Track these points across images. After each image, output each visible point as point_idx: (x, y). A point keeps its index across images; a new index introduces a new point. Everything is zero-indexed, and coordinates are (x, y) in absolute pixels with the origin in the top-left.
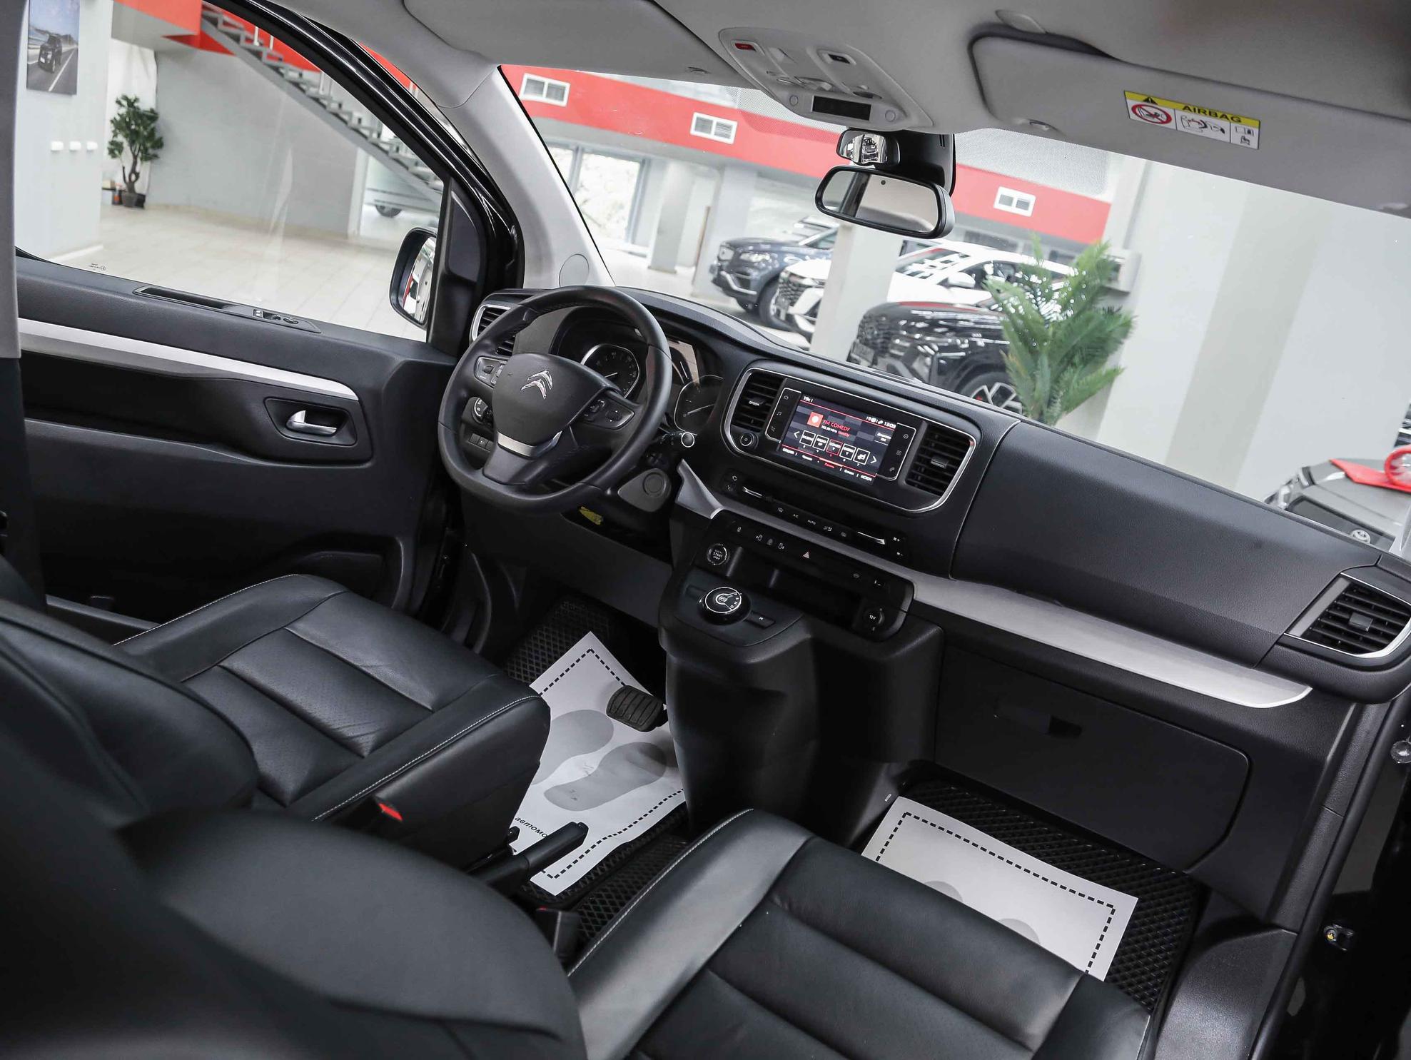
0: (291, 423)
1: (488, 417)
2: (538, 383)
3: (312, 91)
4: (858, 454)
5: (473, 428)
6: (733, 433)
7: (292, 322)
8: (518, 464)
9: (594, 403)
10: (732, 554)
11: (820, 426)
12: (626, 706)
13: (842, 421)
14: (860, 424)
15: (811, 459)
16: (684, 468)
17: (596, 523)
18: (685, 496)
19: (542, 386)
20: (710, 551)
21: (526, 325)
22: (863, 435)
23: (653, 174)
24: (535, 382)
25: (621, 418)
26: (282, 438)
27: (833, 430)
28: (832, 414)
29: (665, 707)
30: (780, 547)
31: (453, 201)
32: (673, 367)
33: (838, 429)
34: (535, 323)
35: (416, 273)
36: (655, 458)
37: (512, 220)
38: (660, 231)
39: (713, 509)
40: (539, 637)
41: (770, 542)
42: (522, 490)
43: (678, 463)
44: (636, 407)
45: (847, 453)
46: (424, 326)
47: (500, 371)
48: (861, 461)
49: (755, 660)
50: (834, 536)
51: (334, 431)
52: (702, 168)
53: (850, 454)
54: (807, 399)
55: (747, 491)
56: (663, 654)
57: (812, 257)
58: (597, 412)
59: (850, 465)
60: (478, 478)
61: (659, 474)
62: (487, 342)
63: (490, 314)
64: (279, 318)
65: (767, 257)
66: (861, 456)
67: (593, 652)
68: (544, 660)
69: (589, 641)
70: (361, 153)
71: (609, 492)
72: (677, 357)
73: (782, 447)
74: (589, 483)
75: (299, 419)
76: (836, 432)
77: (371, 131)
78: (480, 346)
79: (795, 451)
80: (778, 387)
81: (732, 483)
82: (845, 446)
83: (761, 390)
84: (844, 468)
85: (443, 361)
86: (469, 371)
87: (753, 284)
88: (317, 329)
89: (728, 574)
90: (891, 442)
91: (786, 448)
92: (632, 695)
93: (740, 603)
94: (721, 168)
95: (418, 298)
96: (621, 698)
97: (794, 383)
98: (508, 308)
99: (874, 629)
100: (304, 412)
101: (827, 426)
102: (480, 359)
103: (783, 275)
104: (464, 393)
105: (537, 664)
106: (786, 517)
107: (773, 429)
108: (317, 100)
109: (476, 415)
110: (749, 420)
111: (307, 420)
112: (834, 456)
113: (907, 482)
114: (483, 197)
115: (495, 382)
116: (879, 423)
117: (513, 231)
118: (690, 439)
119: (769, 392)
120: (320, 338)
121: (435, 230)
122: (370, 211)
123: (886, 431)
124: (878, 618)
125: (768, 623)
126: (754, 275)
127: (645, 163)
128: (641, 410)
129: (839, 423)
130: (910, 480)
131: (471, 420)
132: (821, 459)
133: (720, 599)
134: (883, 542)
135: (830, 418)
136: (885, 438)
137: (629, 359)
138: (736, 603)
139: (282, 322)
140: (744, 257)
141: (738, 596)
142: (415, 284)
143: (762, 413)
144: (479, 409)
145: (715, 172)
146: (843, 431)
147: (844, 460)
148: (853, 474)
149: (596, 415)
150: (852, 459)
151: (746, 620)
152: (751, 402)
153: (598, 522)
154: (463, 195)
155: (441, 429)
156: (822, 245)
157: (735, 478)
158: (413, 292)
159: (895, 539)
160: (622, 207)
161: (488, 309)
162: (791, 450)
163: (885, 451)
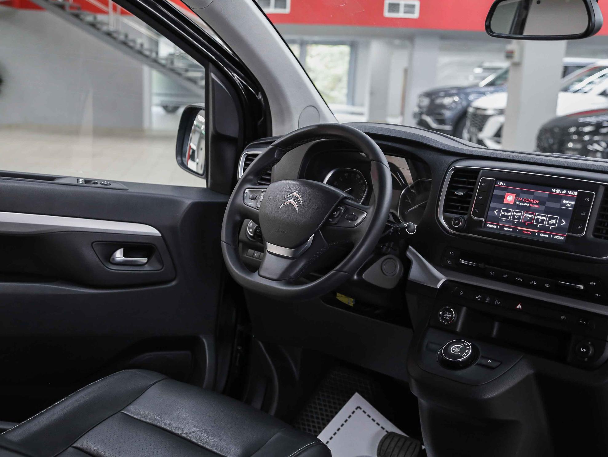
0: (114, 259)
1: (258, 234)
2: (292, 201)
3: (105, 28)
4: (549, 220)
5: (248, 245)
6: (445, 219)
7: (106, 185)
8: (285, 264)
9: (336, 210)
10: (458, 312)
11: (515, 202)
12: (392, 449)
13: (532, 196)
14: (547, 196)
15: (511, 230)
16: (412, 252)
17: (350, 305)
18: (415, 273)
19: (294, 203)
20: (441, 313)
21: (278, 160)
22: (549, 204)
23: (361, 53)
24: (289, 201)
25: (357, 218)
26: (109, 271)
27: (525, 204)
28: (523, 192)
29: (423, 447)
30: (497, 302)
31: (213, 80)
32: (392, 175)
33: (529, 203)
34: (285, 159)
35: (193, 143)
36: (388, 247)
37: (258, 87)
38: (372, 94)
39: (439, 280)
40: (317, 402)
41: (488, 300)
42: (289, 283)
43: (406, 248)
44: (367, 209)
45: (540, 220)
46: (203, 176)
47: (262, 197)
48: (552, 225)
49: (489, 396)
50: (540, 288)
51: (146, 261)
52: (397, 42)
53: (543, 221)
54: (501, 183)
55: (463, 262)
56: (415, 399)
57: (492, 93)
58: (338, 216)
59: (544, 229)
60: (256, 278)
61: (392, 259)
62: (251, 177)
63: (249, 158)
64: (97, 183)
65: (456, 99)
66: (552, 221)
67: (361, 408)
68: (323, 419)
69: (356, 400)
70: (146, 69)
71: (355, 277)
72: (394, 168)
73: (486, 224)
74: (339, 270)
75: (119, 255)
76: (528, 205)
77: (151, 51)
78: (245, 180)
79: (497, 226)
80: (476, 178)
81: (451, 258)
82: (538, 215)
83: (464, 183)
84: (539, 233)
85: (220, 199)
86: (239, 200)
87: (447, 122)
88: (125, 187)
89: (458, 329)
90: (575, 206)
91: (490, 224)
92: (396, 439)
93: (471, 351)
94: (411, 38)
95: (197, 160)
96: (387, 442)
97: (488, 172)
98: (261, 152)
99: (586, 359)
100: (122, 250)
101: (520, 201)
102: (247, 190)
103: (471, 110)
104: (238, 218)
105: (318, 423)
106: (497, 278)
107: (477, 211)
108: (109, 34)
109: (249, 235)
110: (457, 207)
111: (125, 255)
112: (530, 224)
113: (594, 236)
114: (234, 74)
115: (259, 206)
116: (563, 192)
117: (260, 97)
118: (412, 227)
119: (470, 183)
120: (128, 193)
121: (203, 105)
122: (157, 110)
123: (569, 198)
124: (588, 351)
125: (495, 364)
126: (448, 114)
127: (353, 46)
128: (371, 210)
129: (530, 198)
130: (596, 234)
131: (247, 240)
132: (519, 228)
133: (454, 349)
134: (581, 287)
135: (522, 195)
136: (569, 204)
137: (358, 177)
138: (467, 351)
139: (99, 185)
140: (438, 101)
141: (468, 345)
142: (194, 151)
143: (466, 200)
144: (251, 230)
145: (407, 43)
146: (533, 204)
147: (538, 226)
148: (547, 236)
149: (338, 218)
150: (545, 224)
151: (478, 364)
152: (456, 193)
153: (352, 304)
154: (219, 74)
155: (224, 245)
156: (499, 82)
157: (452, 253)
158: (192, 157)
159: (592, 283)
160: (339, 80)
161: (248, 155)
162: (494, 225)
163: (572, 212)
